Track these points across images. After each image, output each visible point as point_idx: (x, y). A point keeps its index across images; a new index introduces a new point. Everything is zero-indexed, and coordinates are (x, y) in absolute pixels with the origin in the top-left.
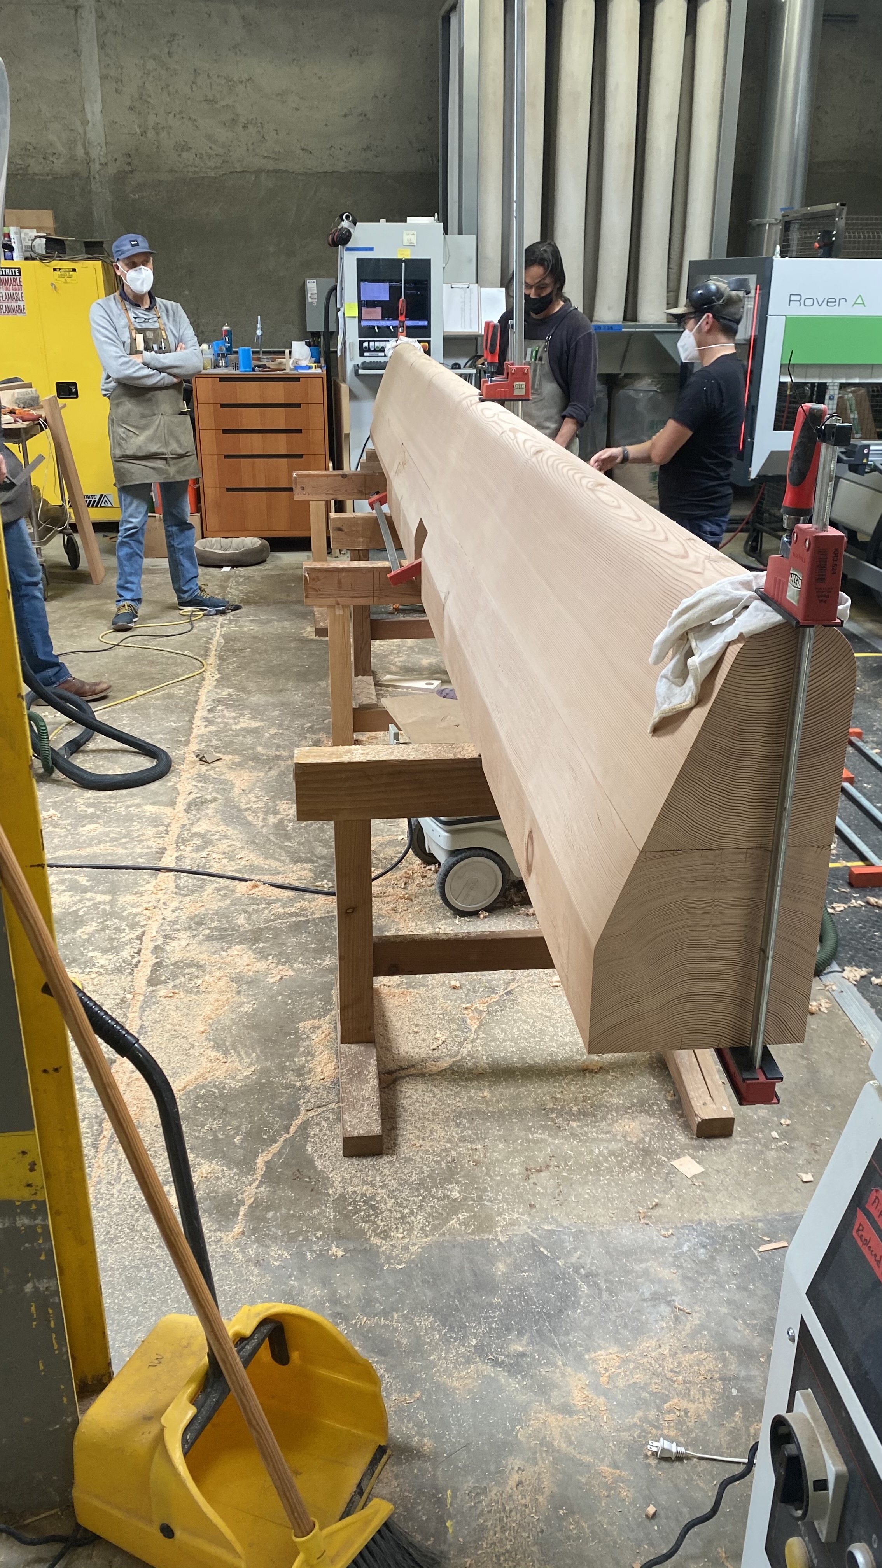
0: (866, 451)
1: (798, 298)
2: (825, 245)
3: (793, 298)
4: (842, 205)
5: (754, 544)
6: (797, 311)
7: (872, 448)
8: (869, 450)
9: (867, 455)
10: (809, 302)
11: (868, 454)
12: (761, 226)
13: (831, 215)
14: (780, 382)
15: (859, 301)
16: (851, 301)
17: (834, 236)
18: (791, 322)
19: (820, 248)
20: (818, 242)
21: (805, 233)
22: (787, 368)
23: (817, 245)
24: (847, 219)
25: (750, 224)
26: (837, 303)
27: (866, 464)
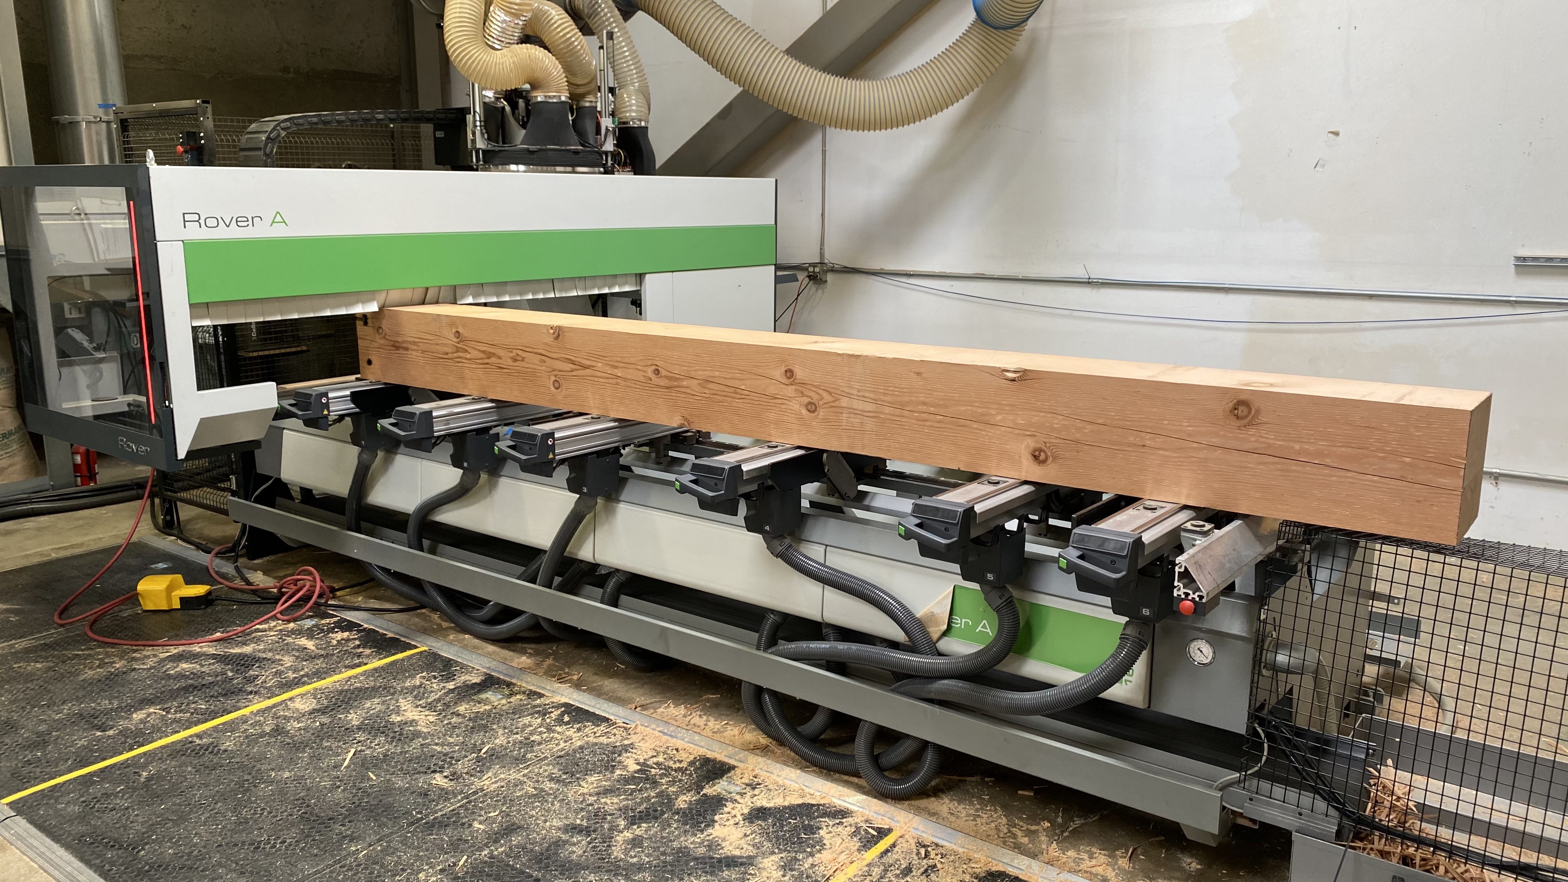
0: (324, 400)
1: (196, 217)
2: (192, 149)
3: (187, 217)
4: (204, 102)
5: (168, 518)
6: (195, 233)
7: (330, 395)
8: (328, 399)
9: (327, 406)
10: (212, 222)
11: (328, 403)
12: (74, 124)
13: (193, 113)
14: (193, 327)
15: (278, 219)
16: (268, 217)
17: (202, 138)
18: (191, 249)
19: (186, 152)
20: (182, 144)
21: (157, 134)
22: (197, 308)
23: (180, 149)
24: (214, 120)
25: (58, 122)
26: (250, 222)
27: (326, 417)
